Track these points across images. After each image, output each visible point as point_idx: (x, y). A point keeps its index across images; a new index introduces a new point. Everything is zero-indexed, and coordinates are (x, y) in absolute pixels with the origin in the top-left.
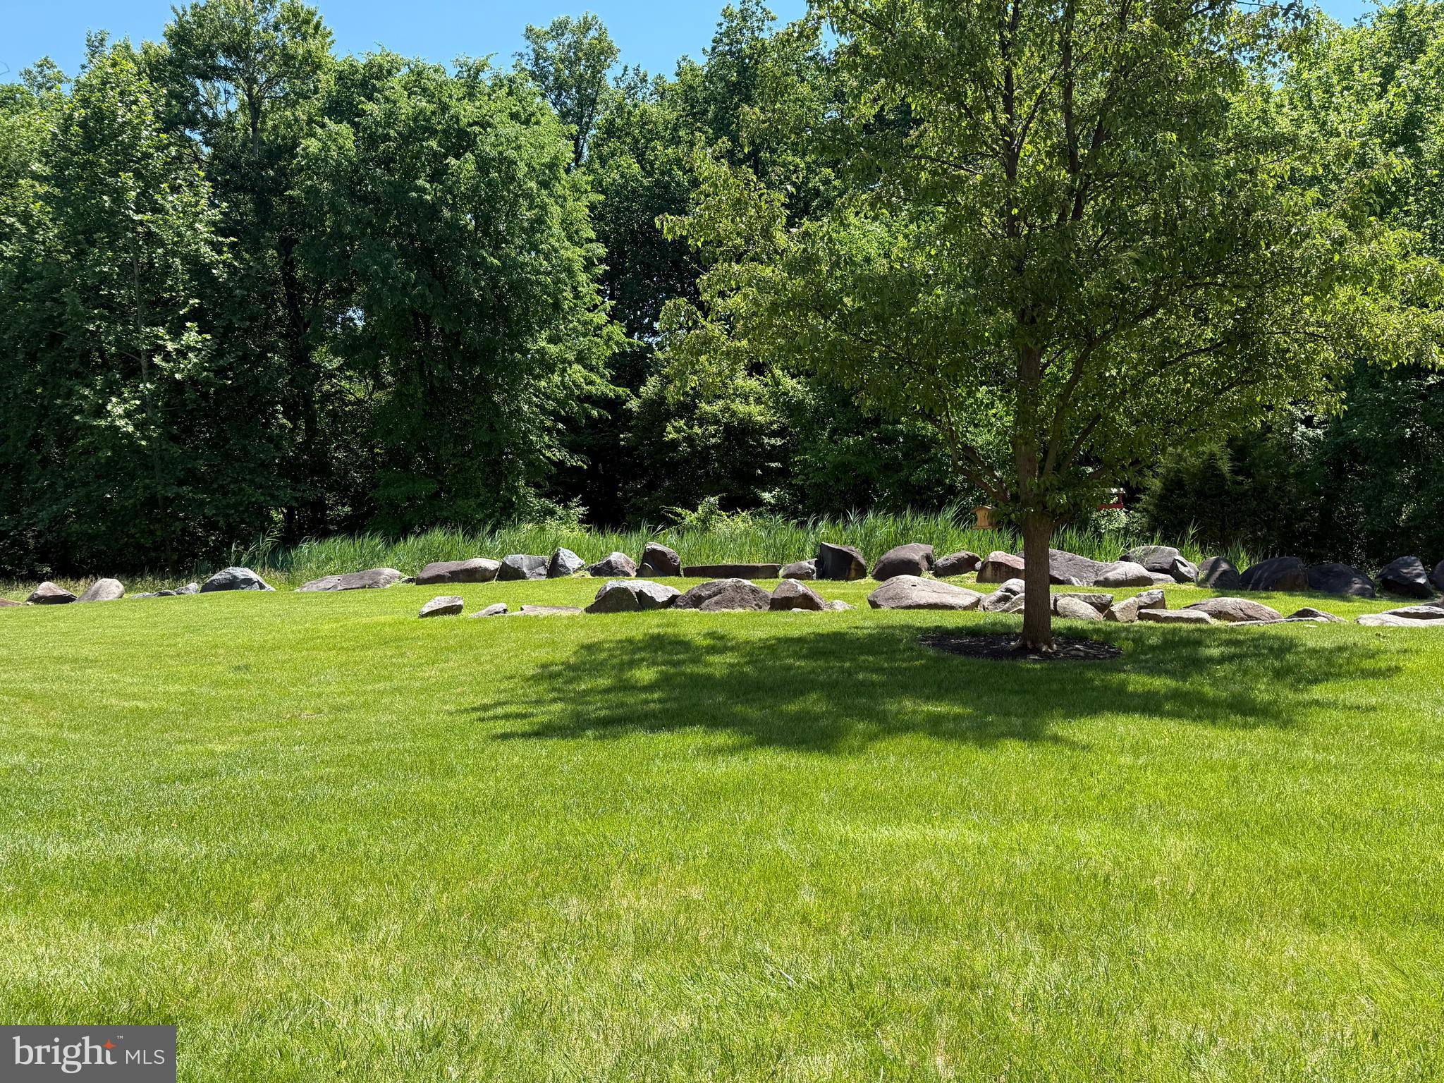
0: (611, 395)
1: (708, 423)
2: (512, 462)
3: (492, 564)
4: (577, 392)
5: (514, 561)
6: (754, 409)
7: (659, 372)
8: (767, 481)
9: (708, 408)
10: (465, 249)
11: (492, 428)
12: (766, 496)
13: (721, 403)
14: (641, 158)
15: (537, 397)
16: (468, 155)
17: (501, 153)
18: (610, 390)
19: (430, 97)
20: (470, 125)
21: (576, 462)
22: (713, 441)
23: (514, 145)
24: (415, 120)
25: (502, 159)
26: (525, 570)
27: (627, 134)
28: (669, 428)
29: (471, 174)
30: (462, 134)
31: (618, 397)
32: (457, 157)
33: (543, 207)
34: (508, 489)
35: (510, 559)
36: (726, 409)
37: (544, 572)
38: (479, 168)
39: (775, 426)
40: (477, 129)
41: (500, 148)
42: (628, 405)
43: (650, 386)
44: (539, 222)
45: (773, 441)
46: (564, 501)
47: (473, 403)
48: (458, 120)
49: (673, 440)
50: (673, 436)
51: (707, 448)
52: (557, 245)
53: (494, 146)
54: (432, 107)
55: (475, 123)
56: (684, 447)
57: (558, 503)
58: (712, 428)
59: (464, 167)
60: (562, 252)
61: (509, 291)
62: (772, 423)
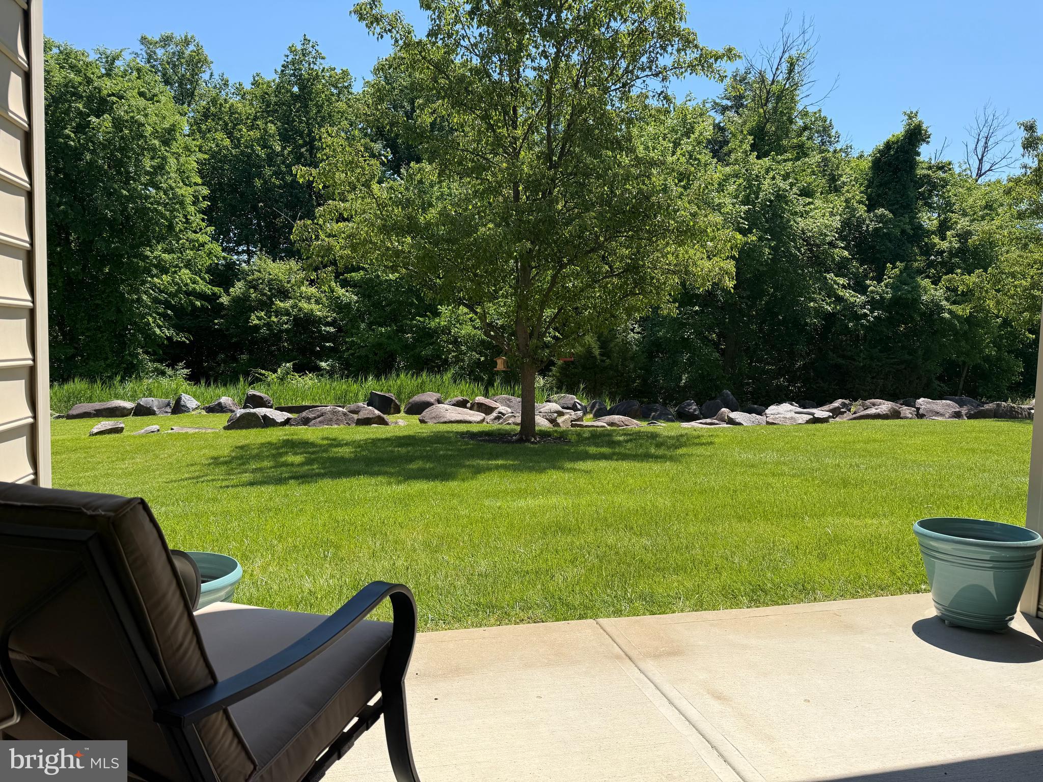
0: (209, 292)
1: (282, 315)
2: (133, 335)
3: (129, 405)
4: (184, 288)
5: (147, 403)
6: (314, 307)
7: (245, 279)
8: (325, 354)
9: (282, 305)
10: (103, 182)
11: (119, 311)
12: (323, 364)
13: (291, 302)
14: (230, 135)
15: (153, 290)
16: (106, 116)
17: (132, 117)
18: (208, 289)
19: (78, 72)
20: (109, 95)
21: (182, 338)
22: (285, 326)
23: (142, 113)
24: (66, 86)
25: (133, 121)
26: (155, 409)
27: (220, 119)
28: (253, 317)
29: (109, 130)
30: (103, 101)
31: (214, 294)
32: (98, 117)
33: (164, 158)
34: (130, 355)
35: (143, 401)
36: (294, 306)
37: (170, 410)
38: (114, 126)
39: (329, 319)
40: (114, 99)
41: (132, 114)
42: (221, 300)
43: (238, 288)
44: (160, 169)
45: (328, 329)
46: (172, 365)
47: (104, 292)
48: (100, 91)
49: (256, 325)
50: (256, 322)
51: (281, 331)
52: (174, 185)
53: (126, 112)
54: (79, 79)
55: (113, 95)
56: (264, 330)
57: (168, 366)
58: (285, 318)
59: (103, 125)
60: (177, 190)
61: (135, 214)
62: (327, 317)
